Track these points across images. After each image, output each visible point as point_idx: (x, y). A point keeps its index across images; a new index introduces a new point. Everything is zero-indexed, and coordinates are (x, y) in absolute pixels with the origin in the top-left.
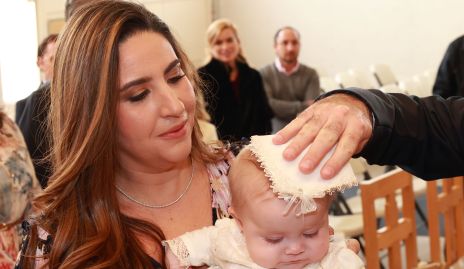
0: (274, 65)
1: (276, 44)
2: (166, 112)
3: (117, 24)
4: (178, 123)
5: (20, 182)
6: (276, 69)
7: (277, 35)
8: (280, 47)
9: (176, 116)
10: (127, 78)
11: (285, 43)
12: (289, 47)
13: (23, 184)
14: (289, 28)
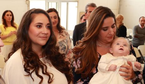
0: (139, 25)
1: (139, 21)
2: (110, 34)
3: (105, 15)
4: (111, 36)
5: (61, 47)
6: (139, 27)
7: (140, 18)
8: (140, 22)
9: (112, 35)
10: (104, 26)
11: (142, 21)
12: (143, 22)
13: (62, 48)
14: (143, 17)
